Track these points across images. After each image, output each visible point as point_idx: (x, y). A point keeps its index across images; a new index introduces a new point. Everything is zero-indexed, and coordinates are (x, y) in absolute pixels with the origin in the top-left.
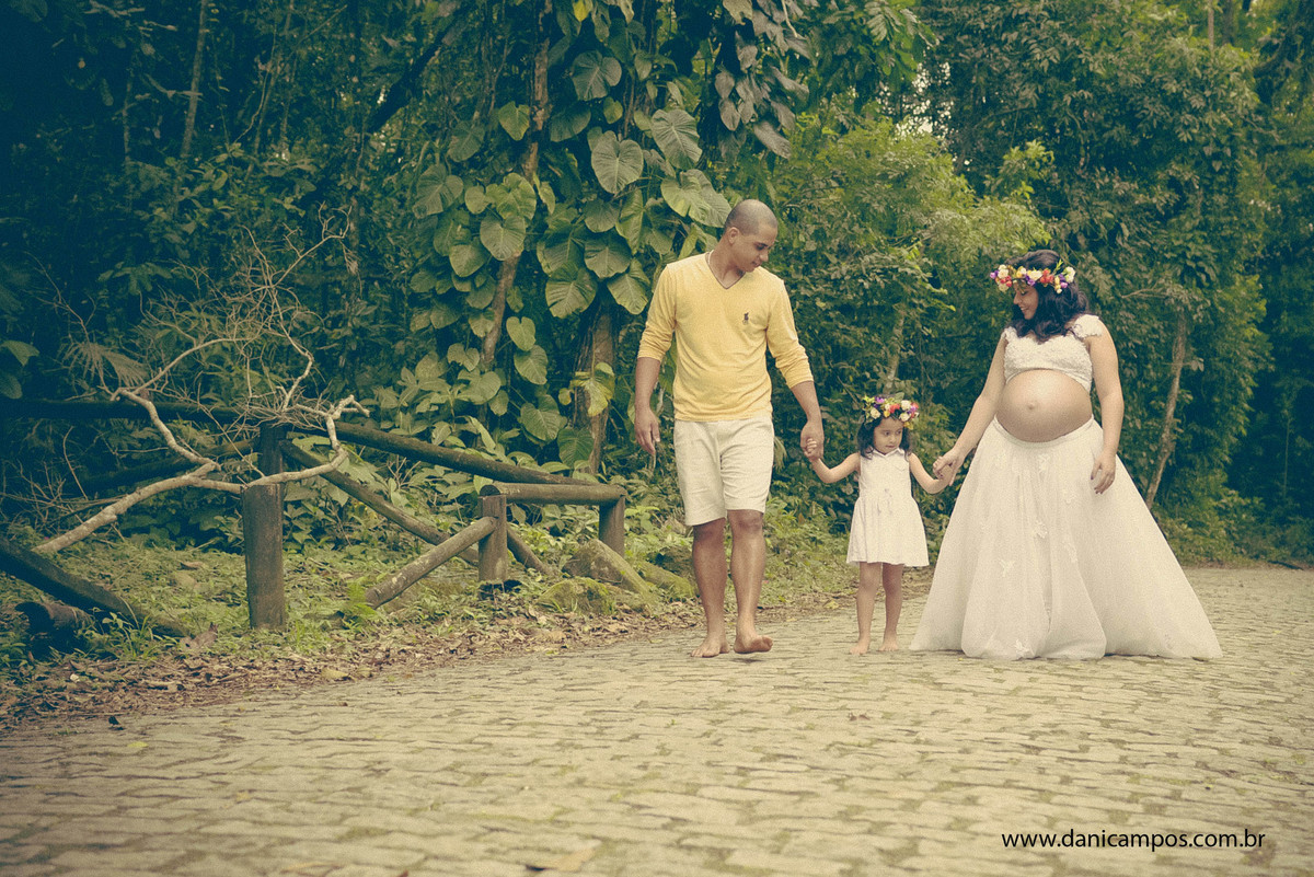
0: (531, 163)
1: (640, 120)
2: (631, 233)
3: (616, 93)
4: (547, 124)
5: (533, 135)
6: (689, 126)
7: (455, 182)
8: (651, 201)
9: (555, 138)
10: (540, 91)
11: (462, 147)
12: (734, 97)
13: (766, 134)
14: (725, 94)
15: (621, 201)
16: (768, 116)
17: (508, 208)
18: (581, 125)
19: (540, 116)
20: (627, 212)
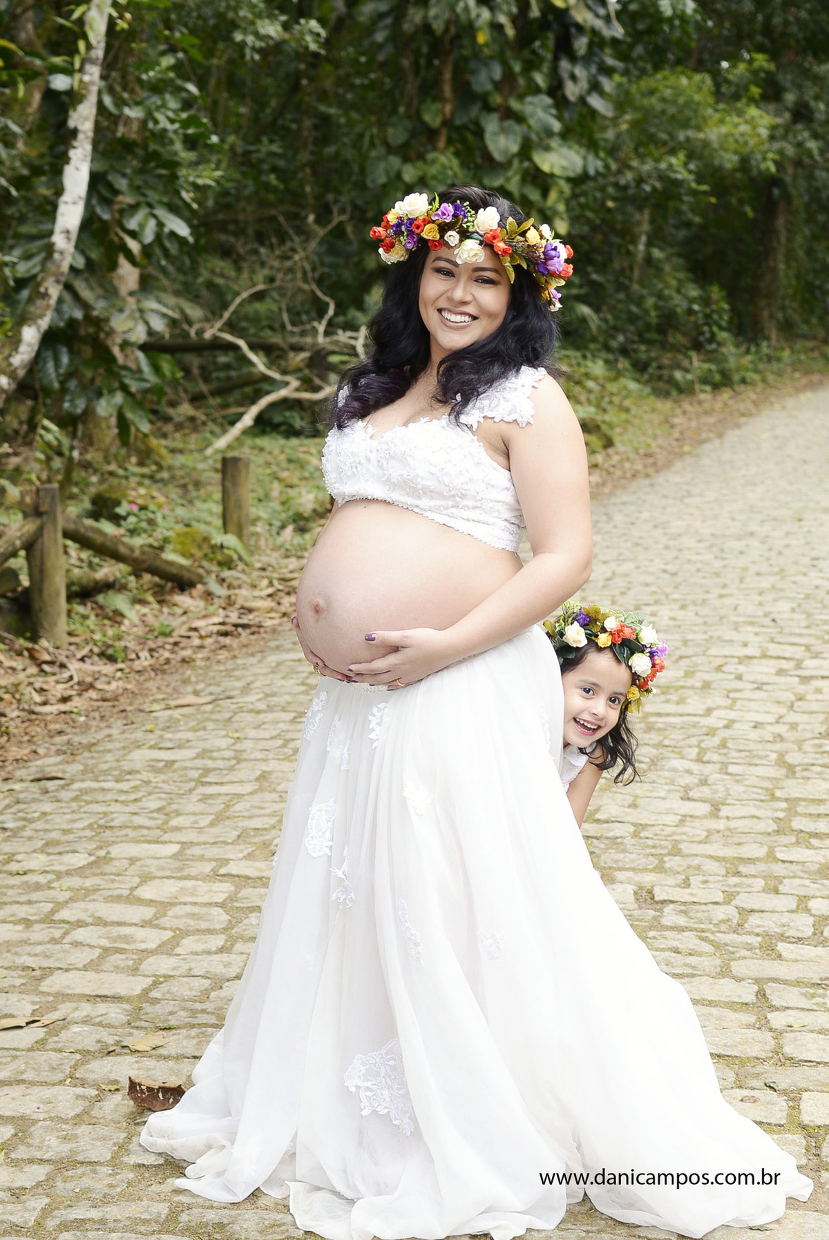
0: (442, 143)
1: (514, 104)
2: (514, 186)
3: (498, 86)
4: (453, 113)
5: (445, 123)
6: (550, 107)
7: (395, 161)
8: (526, 164)
9: (458, 122)
10: (447, 90)
11: (397, 135)
12: (573, 78)
13: (595, 102)
14: (565, 76)
15: (506, 166)
16: (595, 87)
17: (434, 178)
18: (475, 111)
19: (448, 108)
20: (510, 173)
